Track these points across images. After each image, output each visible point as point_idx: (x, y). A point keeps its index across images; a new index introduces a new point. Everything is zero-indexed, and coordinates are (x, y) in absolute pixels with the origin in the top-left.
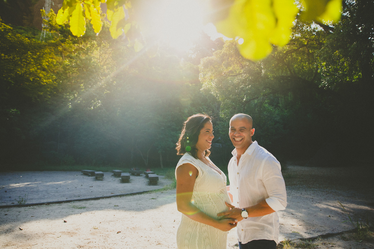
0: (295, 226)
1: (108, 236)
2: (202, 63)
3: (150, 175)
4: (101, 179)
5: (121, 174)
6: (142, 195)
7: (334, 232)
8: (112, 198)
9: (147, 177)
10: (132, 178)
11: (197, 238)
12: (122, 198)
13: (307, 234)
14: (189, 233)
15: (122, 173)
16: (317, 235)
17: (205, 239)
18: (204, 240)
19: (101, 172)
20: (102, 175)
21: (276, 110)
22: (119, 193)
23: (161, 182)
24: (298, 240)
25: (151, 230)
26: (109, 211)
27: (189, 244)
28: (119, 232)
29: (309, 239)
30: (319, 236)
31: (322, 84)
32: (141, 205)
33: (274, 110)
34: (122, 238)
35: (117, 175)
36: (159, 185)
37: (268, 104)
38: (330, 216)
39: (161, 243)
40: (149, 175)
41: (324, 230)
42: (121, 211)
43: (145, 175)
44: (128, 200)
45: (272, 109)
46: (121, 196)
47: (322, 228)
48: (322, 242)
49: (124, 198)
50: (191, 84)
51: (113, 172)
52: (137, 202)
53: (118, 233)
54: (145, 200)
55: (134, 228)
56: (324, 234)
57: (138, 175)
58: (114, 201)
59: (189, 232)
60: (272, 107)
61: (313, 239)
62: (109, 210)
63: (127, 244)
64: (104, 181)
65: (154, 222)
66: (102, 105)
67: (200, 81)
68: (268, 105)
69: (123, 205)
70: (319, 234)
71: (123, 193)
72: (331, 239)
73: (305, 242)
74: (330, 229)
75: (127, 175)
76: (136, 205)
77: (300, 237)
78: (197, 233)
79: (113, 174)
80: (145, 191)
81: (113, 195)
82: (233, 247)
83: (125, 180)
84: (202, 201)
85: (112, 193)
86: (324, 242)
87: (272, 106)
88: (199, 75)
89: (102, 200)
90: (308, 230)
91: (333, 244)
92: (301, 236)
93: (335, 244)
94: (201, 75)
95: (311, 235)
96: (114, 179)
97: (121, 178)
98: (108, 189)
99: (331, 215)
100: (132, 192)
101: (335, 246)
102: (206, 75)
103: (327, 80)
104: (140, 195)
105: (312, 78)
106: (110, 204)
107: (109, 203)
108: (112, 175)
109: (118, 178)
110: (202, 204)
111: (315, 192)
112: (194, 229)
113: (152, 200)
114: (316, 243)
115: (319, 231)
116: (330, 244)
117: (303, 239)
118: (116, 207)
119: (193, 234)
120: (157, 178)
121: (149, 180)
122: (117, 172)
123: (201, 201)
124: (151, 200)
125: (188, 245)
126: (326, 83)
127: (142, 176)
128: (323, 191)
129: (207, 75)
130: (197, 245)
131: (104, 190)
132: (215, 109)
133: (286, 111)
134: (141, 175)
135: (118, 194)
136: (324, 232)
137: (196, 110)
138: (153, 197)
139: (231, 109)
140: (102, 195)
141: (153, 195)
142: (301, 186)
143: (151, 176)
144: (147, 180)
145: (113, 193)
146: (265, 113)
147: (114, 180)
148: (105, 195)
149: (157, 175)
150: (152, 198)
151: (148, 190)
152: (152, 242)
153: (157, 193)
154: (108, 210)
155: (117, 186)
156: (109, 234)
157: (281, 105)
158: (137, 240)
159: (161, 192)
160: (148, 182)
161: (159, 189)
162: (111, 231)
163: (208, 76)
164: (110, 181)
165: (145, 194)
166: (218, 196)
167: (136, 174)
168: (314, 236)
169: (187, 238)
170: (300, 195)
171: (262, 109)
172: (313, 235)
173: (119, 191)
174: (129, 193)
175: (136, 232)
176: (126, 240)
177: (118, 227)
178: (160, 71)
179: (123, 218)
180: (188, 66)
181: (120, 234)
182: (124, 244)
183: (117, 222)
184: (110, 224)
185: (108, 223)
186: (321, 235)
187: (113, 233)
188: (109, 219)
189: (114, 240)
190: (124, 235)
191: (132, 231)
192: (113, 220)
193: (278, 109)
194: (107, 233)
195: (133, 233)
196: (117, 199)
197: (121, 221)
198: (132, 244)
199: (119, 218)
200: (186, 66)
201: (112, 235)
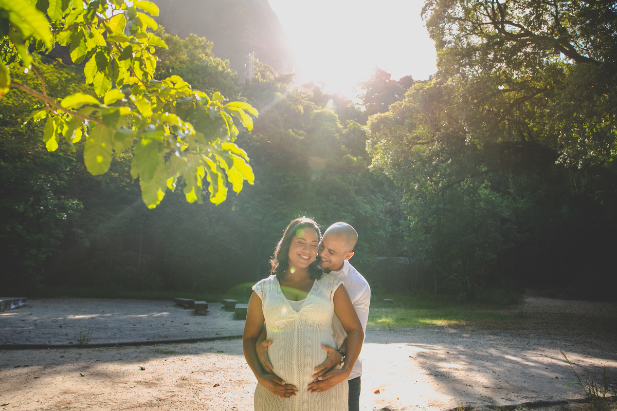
0: (490, 389)
2: (369, 123)
4: (204, 312)
5: (235, 306)
7: (551, 401)
8: (215, 341)
12: (232, 341)
13: (504, 400)
15: (236, 304)
16: (520, 403)
19: (203, 302)
20: (205, 307)
21: (504, 200)
22: (228, 333)
26: (208, 357)
29: (505, 408)
30: (524, 405)
31: (561, 158)
33: (500, 200)
34: (221, 392)
35: (229, 307)
37: (488, 190)
38: (557, 378)
41: (535, 396)
42: (226, 358)
46: (230, 338)
47: (535, 393)
49: (235, 341)
50: (355, 157)
51: (224, 302)
53: (215, 386)
55: (239, 381)
56: (532, 402)
58: (218, 345)
61: (511, 408)
63: (225, 400)
64: (207, 317)
67: (368, 152)
68: (489, 192)
70: (525, 401)
71: (235, 335)
74: (547, 395)
75: (243, 307)
77: (490, 404)
79: (224, 306)
81: (218, 336)
83: (240, 316)
85: (217, 334)
88: (366, 143)
92: (493, 402)
94: (369, 142)
95: (510, 403)
96: (225, 313)
97: (234, 313)
98: (211, 328)
99: (561, 376)
107: (210, 347)
108: (222, 308)
109: (230, 312)
115: (525, 398)
117: (494, 407)
118: (219, 353)
122: (230, 302)
129: (379, 142)
131: (206, 330)
135: (226, 335)
136: (533, 399)
137: (364, 200)
140: (201, 336)
145: (219, 333)
146: (482, 205)
148: (206, 336)
154: (206, 356)
155: (227, 325)
156: (202, 387)
157: (512, 191)
162: (205, 384)
163: (381, 144)
164: (218, 317)
168: (515, 404)
171: (475, 198)
172: (513, 403)
173: (229, 330)
175: (241, 387)
176: (225, 395)
177: (218, 378)
178: (302, 136)
179: (226, 367)
180: (351, 126)
181: (217, 387)
182: (221, 399)
183: (216, 372)
184: (206, 374)
185: (202, 374)
186: (527, 403)
187: (209, 386)
188: (205, 368)
189: (209, 394)
190: (223, 389)
191: (236, 385)
192: (211, 370)
193: (508, 198)
194: (199, 386)
195: (237, 387)
196: (224, 343)
197: (222, 372)
198: (233, 400)
199: (221, 367)
200: (348, 126)
201: (207, 389)
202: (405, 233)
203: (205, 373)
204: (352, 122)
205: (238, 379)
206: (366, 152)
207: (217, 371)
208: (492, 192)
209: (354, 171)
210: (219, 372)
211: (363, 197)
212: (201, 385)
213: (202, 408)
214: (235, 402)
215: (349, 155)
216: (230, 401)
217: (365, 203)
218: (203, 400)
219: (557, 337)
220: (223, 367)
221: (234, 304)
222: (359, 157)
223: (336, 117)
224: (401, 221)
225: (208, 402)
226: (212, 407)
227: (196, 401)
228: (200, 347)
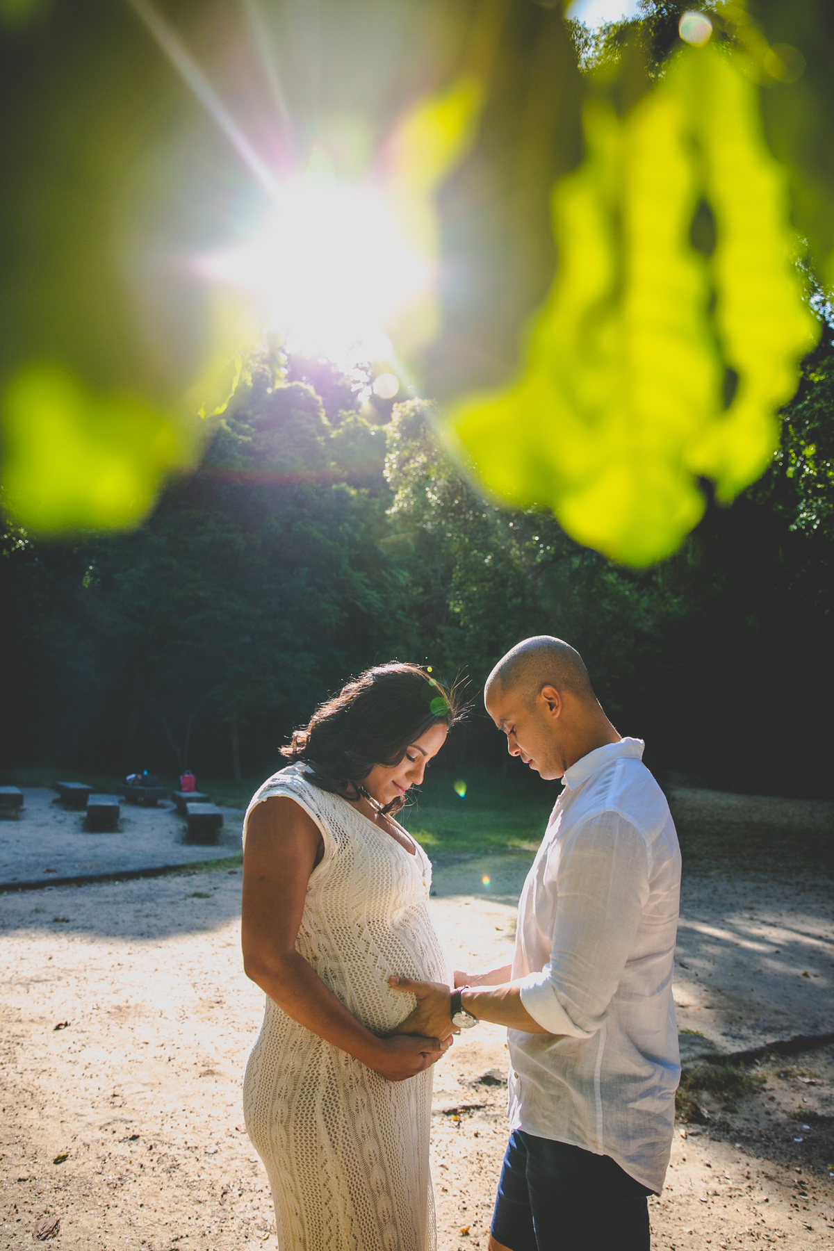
0: (690, 1010)
1: (21, 1040)
2: (396, 417)
3: (192, 807)
4: (13, 813)
5: (86, 799)
6: (161, 882)
7: (818, 1033)
8: (46, 888)
9: (181, 812)
10: (127, 812)
11: (322, 1088)
12: (84, 889)
13: (729, 1038)
14: (292, 1073)
15: (90, 796)
16: (762, 1044)
17: (350, 1090)
18: (347, 1094)
19: (14, 790)
20: (17, 801)
21: (642, 596)
22: (76, 869)
23: (231, 834)
24: (701, 1063)
25: (184, 1018)
26: (31, 938)
27: (289, 1116)
28: (61, 1024)
29: (737, 1059)
30: (771, 1048)
31: (802, 519)
32: (152, 921)
33: (636, 596)
34: (75, 1047)
35: (70, 801)
36: (222, 844)
37: (616, 575)
38: (806, 975)
39: (216, 1068)
40: (189, 805)
41: (786, 1024)
42: (77, 940)
43: (174, 806)
44: (108, 899)
45: (630, 590)
46: (81, 881)
47: (781, 1017)
48: (777, 1069)
49: (93, 889)
50: (355, 488)
51: (59, 789)
52: (139, 907)
53: (58, 1028)
54: (169, 900)
55: (119, 1008)
56: (787, 1039)
57: (150, 803)
58: (53, 900)
59: (289, 1071)
60: (631, 585)
61: (748, 1058)
62: (33, 935)
63: (88, 1073)
64: (22, 823)
65: (194, 985)
66: (32, 546)
67: (388, 480)
68: (617, 579)
69: (84, 917)
70: (770, 1039)
71: (91, 872)
72: (808, 1059)
73: (721, 1070)
74: (806, 1021)
75: (110, 804)
76: (133, 919)
77: (705, 1051)
78: (320, 1072)
79: (58, 796)
80: (171, 863)
81: (51, 876)
82: (474, 1087)
83: (102, 822)
84: (336, 948)
85: (49, 871)
86: (784, 1069)
87: (629, 582)
88: (386, 460)
89: (9, 897)
90: (734, 1023)
91: (816, 1076)
92: (710, 1044)
93: (818, 1077)
94: (392, 458)
95: (742, 1045)
96: (61, 814)
97: (84, 814)
98: (34, 855)
99: (811, 971)
100: (123, 869)
101: (819, 1081)
102: (407, 460)
103: (816, 508)
104: (153, 881)
105: (768, 494)
106: (37, 911)
107: (33, 907)
108: (55, 801)
109: (77, 813)
110: (336, 958)
111: (761, 885)
112: (311, 1056)
113: (195, 900)
114: (758, 1071)
115: (768, 1030)
116: (803, 1075)
117: (715, 1059)
118: (59, 924)
119: (304, 1073)
120: (217, 820)
121: (186, 825)
122: (75, 790)
123: (333, 950)
124: (189, 900)
125: (285, 1119)
126: (814, 517)
127: (162, 807)
128: (787, 883)
129: (412, 461)
130: (319, 1117)
131: (20, 858)
132: (433, 582)
133: (675, 601)
134: (160, 802)
135: (71, 873)
136: (786, 1032)
137: (367, 581)
138: (200, 890)
139: (491, 584)
140: (10, 877)
141: (199, 881)
142: (713, 862)
143: (195, 808)
144: (182, 825)
145: (52, 867)
146: (604, 605)
147: (60, 818)
148: (23, 877)
149: (219, 804)
150: (193, 890)
151: (180, 862)
152: (184, 1066)
153: (214, 872)
154: (27, 935)
155: (69, 845)
156: (24, 1033)
157: (660, 580)
158: (129, 1058)
159: (229, 870)
160: (184, 829)
161: (222, 857)
162: (32, 1021)
163: (416, 465)
164: (47, 824)
165: (169, 878)
166: (397, 930)
167: (141, 799)
168: (753, 1047)
169: (283, 1091)
170: (711, 895)
171: (594, 590)
172: (748, 1044)
173: (76, 861)
174: (113, 870)
175: (125, 1026)
176: (85, 1056)
177: (61, 1003)
178: (245, 434)
179: (81, 967)
180: (348, 424)
181: (64, 1031)
182: (78, 1070)
183: (57, 982)
184: (32, 990)
185: (23, 989)
186: (775, 1044)
187: (41, 1029)
188: (28, 972)
189: (43, 1055)
190: (81, 1036)
191: (112, 1023)
192: (44, 977)
193: (652, 594)
194: (16, 1029)
195: (115, 1029)
196: (68, 895)
197: (73, 982)
198: (109, 1072)
199: (69, 967)
200: (342, 423)
201: (36, 1038)
202: (447, 653)
203: (28, 984)
204: (350, 415)
205: (116, 1004)
206: (384, 479)
207: (59, 979)
208: (620, 580)
209: (353, 517)
210: (63, 982)
211: (365, 574)
212: (21, 1027)
213: (29, 1102)
214: (115, 1077)
215: (344, 485)
216: (102, 1076)
217: (367, 586)
218: (29, 1076)
219: (763, 877)
220: (72, 967)
221: (85, 793)
222: (363, 490)
223: (317, 402)
224: (442, 628)
225: (43, 1081)
226: (56, 1097)
227: (9, 1079)
228: (10, 906)
